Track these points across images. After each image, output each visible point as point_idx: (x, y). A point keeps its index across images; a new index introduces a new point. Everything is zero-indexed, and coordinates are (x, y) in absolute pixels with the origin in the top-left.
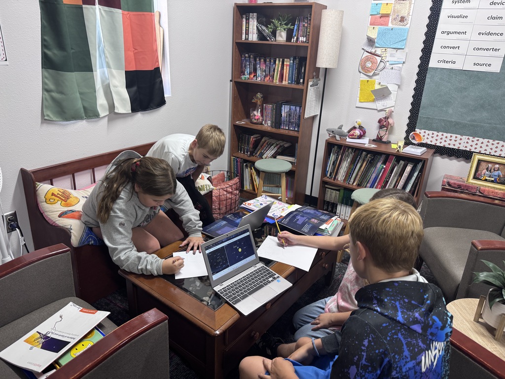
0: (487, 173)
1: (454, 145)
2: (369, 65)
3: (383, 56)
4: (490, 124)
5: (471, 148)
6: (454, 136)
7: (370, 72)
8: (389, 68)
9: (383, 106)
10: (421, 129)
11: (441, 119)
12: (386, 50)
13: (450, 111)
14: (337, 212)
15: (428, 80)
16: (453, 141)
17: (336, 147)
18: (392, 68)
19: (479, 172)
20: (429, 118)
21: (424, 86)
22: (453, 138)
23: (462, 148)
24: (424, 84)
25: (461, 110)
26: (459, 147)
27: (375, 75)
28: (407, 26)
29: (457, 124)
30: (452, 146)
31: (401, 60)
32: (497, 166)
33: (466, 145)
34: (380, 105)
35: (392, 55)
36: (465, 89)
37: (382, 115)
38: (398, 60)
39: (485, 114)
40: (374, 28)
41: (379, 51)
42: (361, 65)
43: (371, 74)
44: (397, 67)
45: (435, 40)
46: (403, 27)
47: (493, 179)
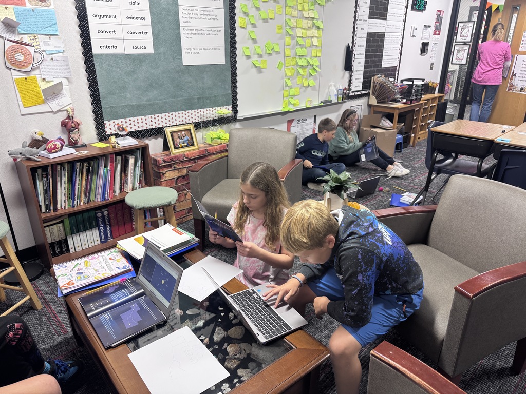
0: (180, 141)
1: (143, 126)
2: (20, 57)
3: (34, 44)
4: (161, 100)
5: (155, 125)
6: (139, 118)
7: (27, 67)
8: (49, 59)
9: (59, 105)
10: (109, 120)
11: (124, 106)
12: (35, 37)
13: (129, 96)
14: (70, 247)
15: (97, 68)
16: (140, 123)
17: (39, 171)
18: (52, 59)
19: (176, 142)
20: (112, 107)
21: (96, 74)
22: (140, 121)
23: (150, 127)
24: (95, 72)
25: (137, 93)
26: (147, 127)
27: (32, 69)
28: (51, 7)
29: (138, 106)
30: (141, 129)
31: (59, 49)
32: (183, 133)
33: (151, 123)
34: (54, 105)
35: (45, 43)
36: (133, 72)
37: (63, 116)
38: (56, 49)
39: (155, 92)
40: (6, 8)
41: (26, 39)
42: (7, 59)
43: (29, 69)
44: (58, 57)
45: (89, 24)
46: (46, 8)
47: (186, 144)
